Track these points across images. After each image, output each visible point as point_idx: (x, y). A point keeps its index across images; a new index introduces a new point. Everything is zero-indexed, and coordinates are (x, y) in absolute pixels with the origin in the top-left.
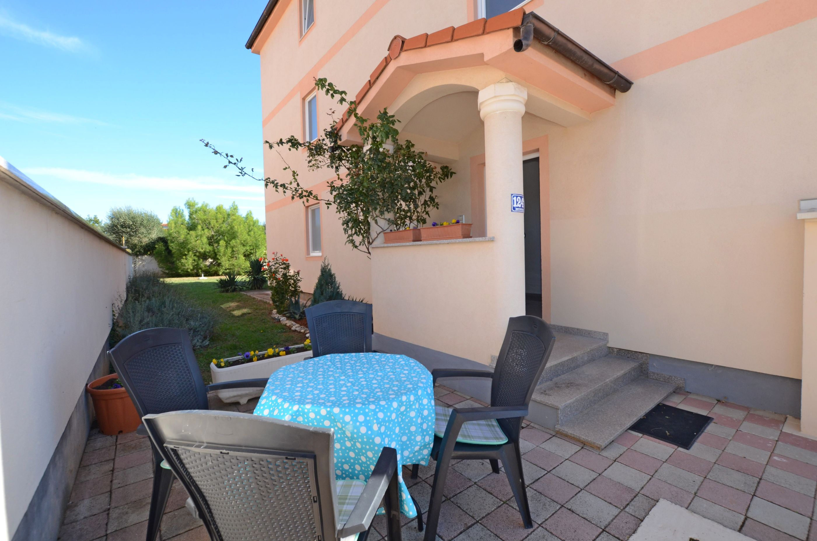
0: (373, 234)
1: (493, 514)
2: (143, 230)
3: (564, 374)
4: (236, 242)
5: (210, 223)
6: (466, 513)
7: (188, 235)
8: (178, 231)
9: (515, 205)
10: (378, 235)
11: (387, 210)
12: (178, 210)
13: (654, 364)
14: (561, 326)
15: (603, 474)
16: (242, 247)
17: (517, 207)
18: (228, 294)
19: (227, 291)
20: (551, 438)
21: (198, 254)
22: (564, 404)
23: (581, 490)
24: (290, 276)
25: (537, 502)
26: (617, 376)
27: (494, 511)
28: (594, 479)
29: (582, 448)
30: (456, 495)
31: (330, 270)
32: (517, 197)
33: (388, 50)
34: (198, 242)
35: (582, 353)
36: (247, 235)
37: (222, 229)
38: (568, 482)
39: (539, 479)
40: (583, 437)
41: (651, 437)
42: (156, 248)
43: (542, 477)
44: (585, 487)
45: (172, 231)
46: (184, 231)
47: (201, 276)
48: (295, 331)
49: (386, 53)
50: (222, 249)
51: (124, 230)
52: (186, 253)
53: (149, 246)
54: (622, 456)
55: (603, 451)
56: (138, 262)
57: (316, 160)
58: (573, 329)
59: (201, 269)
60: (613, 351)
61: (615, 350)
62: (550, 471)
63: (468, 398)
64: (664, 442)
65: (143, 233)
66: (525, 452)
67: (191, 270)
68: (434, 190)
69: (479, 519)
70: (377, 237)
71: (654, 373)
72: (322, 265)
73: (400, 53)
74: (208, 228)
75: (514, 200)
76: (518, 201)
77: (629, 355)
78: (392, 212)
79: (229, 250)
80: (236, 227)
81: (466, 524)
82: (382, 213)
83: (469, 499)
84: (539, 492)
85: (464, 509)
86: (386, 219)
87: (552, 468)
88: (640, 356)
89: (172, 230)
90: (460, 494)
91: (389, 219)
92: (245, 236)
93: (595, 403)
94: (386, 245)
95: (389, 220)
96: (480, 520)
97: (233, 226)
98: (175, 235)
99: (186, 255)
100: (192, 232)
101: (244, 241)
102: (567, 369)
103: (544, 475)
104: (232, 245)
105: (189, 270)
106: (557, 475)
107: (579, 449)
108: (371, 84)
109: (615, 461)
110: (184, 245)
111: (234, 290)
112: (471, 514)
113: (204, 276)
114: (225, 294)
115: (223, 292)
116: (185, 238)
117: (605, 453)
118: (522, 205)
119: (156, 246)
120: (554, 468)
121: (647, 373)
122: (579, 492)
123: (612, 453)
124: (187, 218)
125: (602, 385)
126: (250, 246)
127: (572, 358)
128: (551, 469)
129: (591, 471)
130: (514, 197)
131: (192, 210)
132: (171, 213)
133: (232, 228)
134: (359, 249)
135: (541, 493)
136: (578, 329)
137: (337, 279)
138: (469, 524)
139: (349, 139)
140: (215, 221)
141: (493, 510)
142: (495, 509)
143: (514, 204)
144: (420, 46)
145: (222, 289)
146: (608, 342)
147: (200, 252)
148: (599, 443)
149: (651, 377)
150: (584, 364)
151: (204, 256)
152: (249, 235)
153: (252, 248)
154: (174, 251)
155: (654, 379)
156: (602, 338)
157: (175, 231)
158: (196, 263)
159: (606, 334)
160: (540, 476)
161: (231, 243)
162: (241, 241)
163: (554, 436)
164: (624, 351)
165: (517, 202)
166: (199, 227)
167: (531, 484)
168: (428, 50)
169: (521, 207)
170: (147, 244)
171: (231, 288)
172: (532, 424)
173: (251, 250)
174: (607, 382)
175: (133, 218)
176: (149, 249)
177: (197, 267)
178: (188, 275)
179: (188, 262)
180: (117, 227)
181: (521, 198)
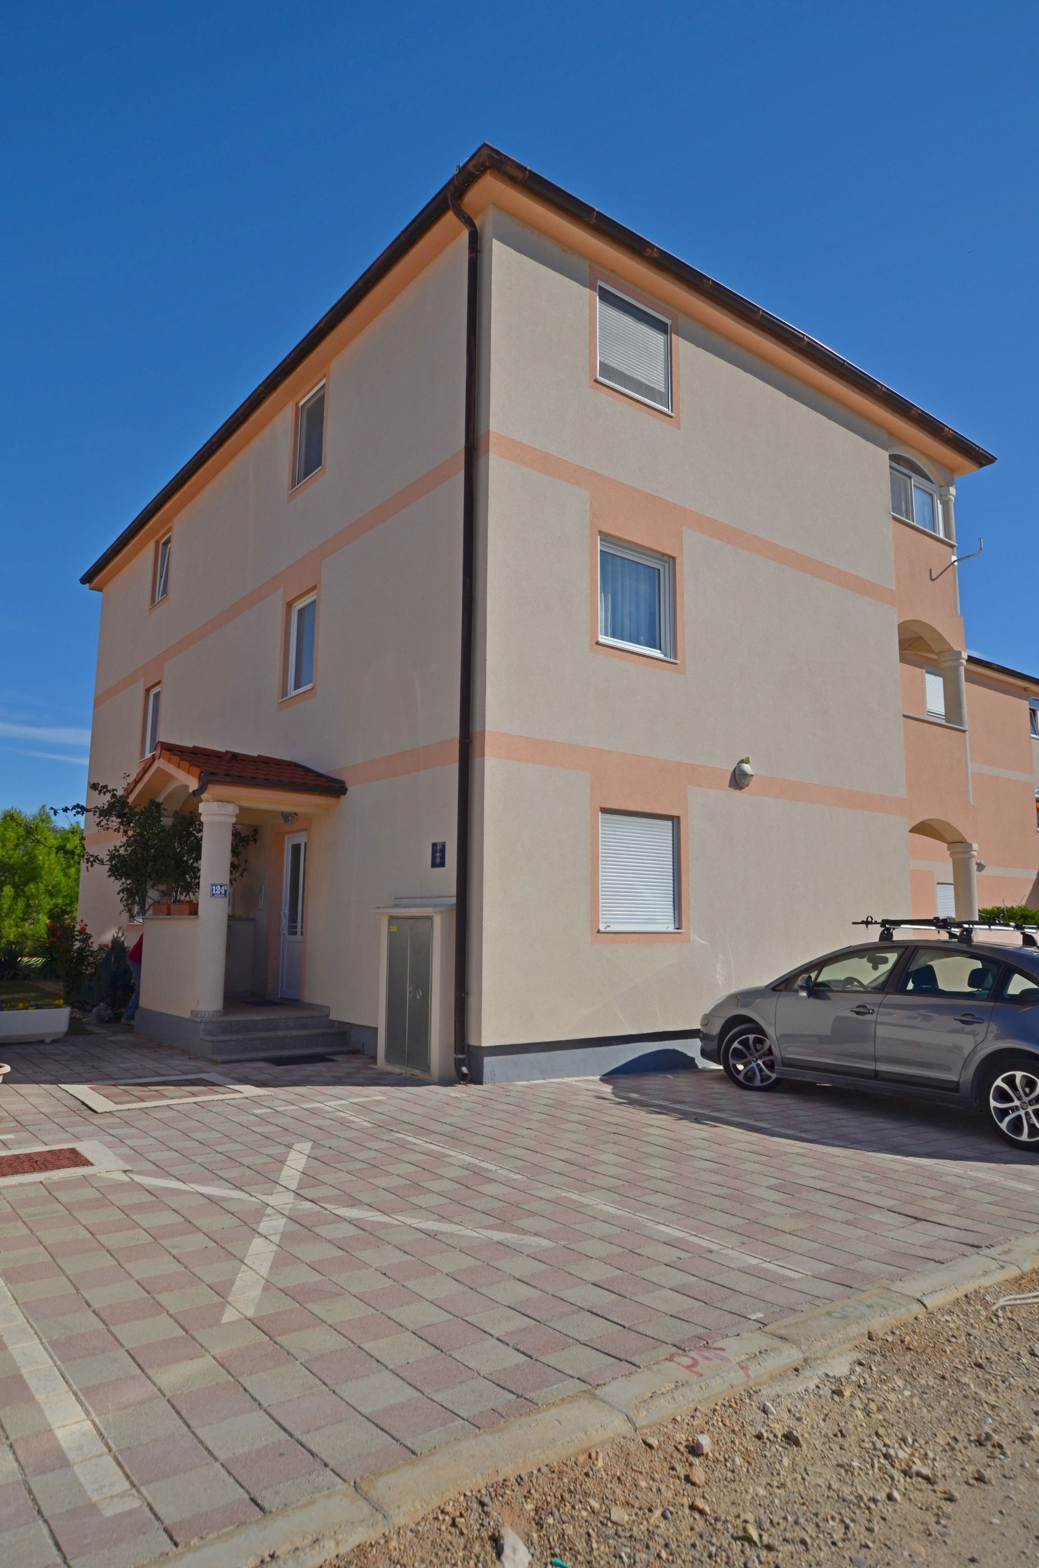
0: (147, 906)
4: (37, 889)
9: (214, 892)
10: (150, 906)
11: (159, 882)
17: (215, 894)
24: (92, 951)
32: (216, 886)
36: (60, 874)
37: (12, 862)
57: (108, 819)
58: (312, 1005)
60: (337, 1026)
70: (149, 908)
75: (213, 889)
76: (217, 889)
78: (165, 884)
79: (21, 904)
80: (41, 858)
82: (155, 884)
86: (159, 891)
88: (346, 1026)
92: (56, 877)
94: (153, 917)
95: (162, 892)
97: (35, 856)
101: (54, 887)
104: (28, 894)
118: (221, 892)
126: (65, 897)
130: (213, 886)
133: (32, 858)
136: (315, 1005)
146: (330, 1015)
152: (65, 875)
153: (68, 901)
156: (326, 1011)
159: (328, 1008)
161: (26, 889)
162: (46, 886)
169: (221, 894)
171: (8, 973)
173: (66, 905)
181: (221, 887)
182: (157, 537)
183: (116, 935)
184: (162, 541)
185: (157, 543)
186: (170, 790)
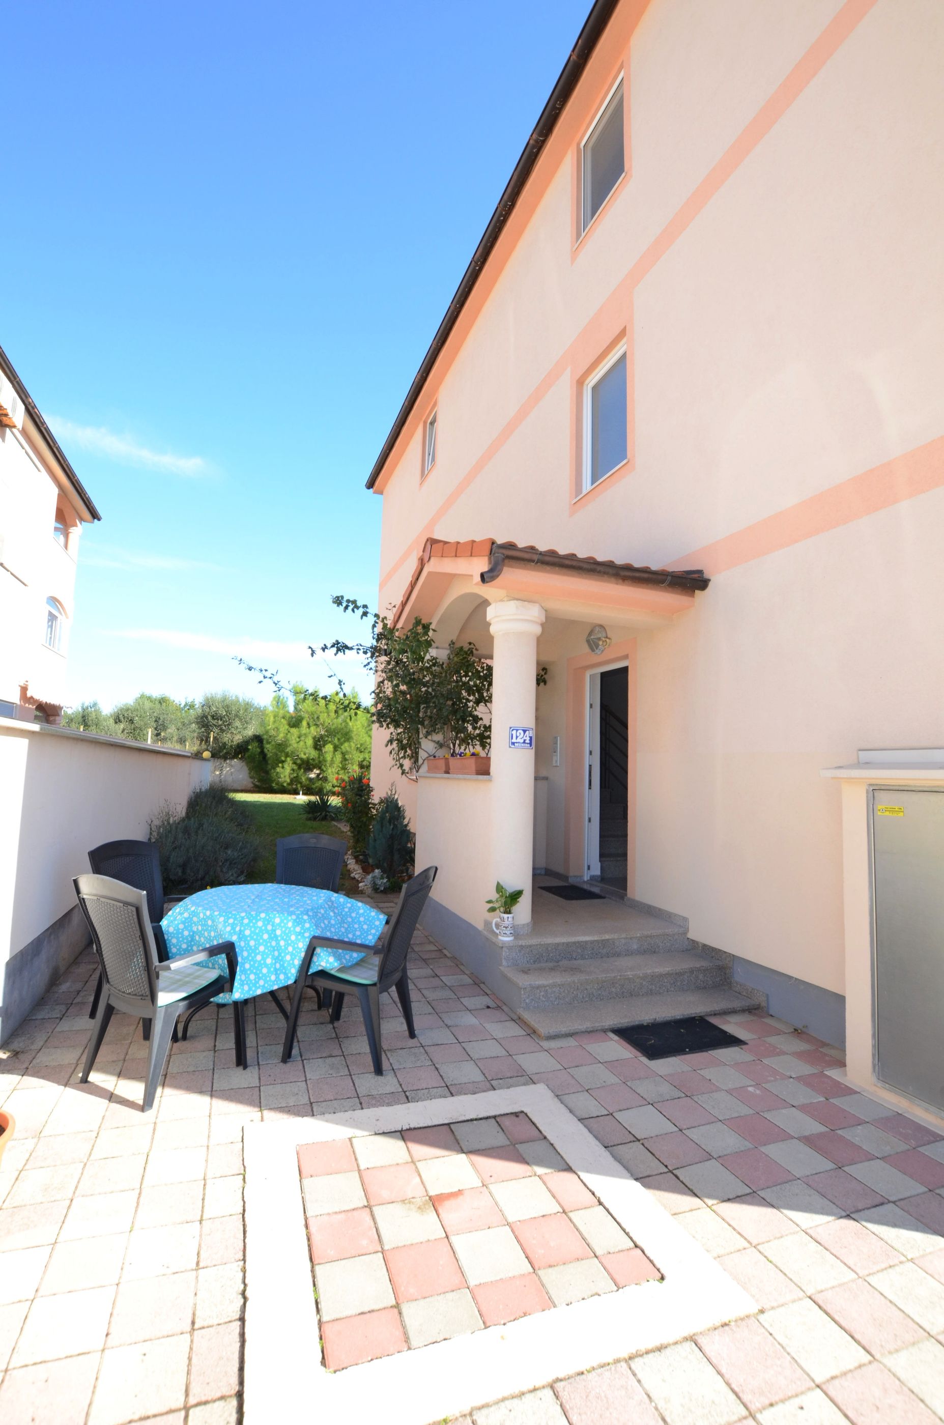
0: (420, 761)
2: (237, 723)
4: (350, 747)
5: (318, 718)
7: (289, 734)
8: (277, 728)
9: (514, 740)
10: (424, 760)
11: (435, 731)
12: (282, 697)
14: (644, 904)
15: (513, 1056)
16: (358, 754)
17: (517, 743)
18: (315, 823)
19: (315, 819)
20: (506, 1021)
21: (299, 762)
22: (528, 983)
23: (471, 1061)
24: (373, 804)
28: (498, 1057)
29: (528, 1035)
30: (344, 1038)
31: (396, 800)
32: (517, 730)
33: (423, 550)
34: (302, 743)
35: (630, 936)
37: (334, 727)
39: (441, 1044)
40: (533, 1023)
41: (626, 1042)
42: (248, 750)
43: (446, 1044)
44: (477, 1060)
45: (269, 728)
46: (284, 727)
47: (298, 794)
48: (355, 878)
49: (421, 553)
50: (329, 757)
51: (215, 722)
52: (283, 758)
53: (242, 746)
54: (562, 1050)
55: (543, 1040)
56: (226, 768)
59: (301, 783)
60: (698, 946)
62: (462, 1043)
65: (237, 727)
66: (459, 1025)
67: (288, 784)
70: (423, 764)
71: (737, 983)
72: (387, 793)
73: (430, 556)
74: (316, 725)
75: (512, 735)
76: (518, 734)
77: (713, 954)
78: (441, 733)
79: (339, 757)
82: (428, 733)
86: (434, 741)
87: (469, 1041)
88: (724, 956)
89: (269, 725)
90: (352, 1038)
91: (439, 741)
94: (429, 775)
98: (272, 733)
99: (283, 762)
100: (294, 730)
101: (361, 745)
103: (451, 1043)
104: (344, 750)
105: (285, 784)
106: (464, 1046)
107: (521, 1035)
108: (413, 586)
109: (545, 1051)
110: (282, 747)
111: (324, 818)
113: (303, 794)
114: (309, 823)
115: (310, 819)
116: (285, 737)
117: (542, 1043)
118: (525, 740)
119: (250, 747)
121: (731, 982)
122: (466, 1061)
123: (549, 1044)
124: (291, 709)
128: (466, 1041)
129: (504, 1051)
130: (512, 730)
131: (298, 699)
132: (272, 702)
133: (346, 727)
134: (406, 776)
135: (426, 1053)
137: (406, 814)
140: (326, 714)
143: (512, 738)
144: (439, 554)
145: (310, 815)
146: (688, 932)
147: (301, 759)
148: (544, 1032)
149: (735, 988)
151: (307, 765)
154: (269, 755)
156: (680, 923)
157: (273, 727)
158: (295, 775)
161: (342, 747)
162: (356, 745)
163: (510, 1020)
164: (707, 947)
165: (517, 737)
166: (304, 723)
167: (428, 1046)
169: (524, 742)
170: (238, 744)
171: (321, 814)
172: (500, 1005)
175: (228, 706)
176: (240, 751)
177: (295, 780)
178: (283, 791)
179: (285, 773)
180: (206, 717)
181: (525, 731)
182: (424, 419)
183: (389, 793)
184: (429, 421)
185: (425, 423)
186: (445, 608)
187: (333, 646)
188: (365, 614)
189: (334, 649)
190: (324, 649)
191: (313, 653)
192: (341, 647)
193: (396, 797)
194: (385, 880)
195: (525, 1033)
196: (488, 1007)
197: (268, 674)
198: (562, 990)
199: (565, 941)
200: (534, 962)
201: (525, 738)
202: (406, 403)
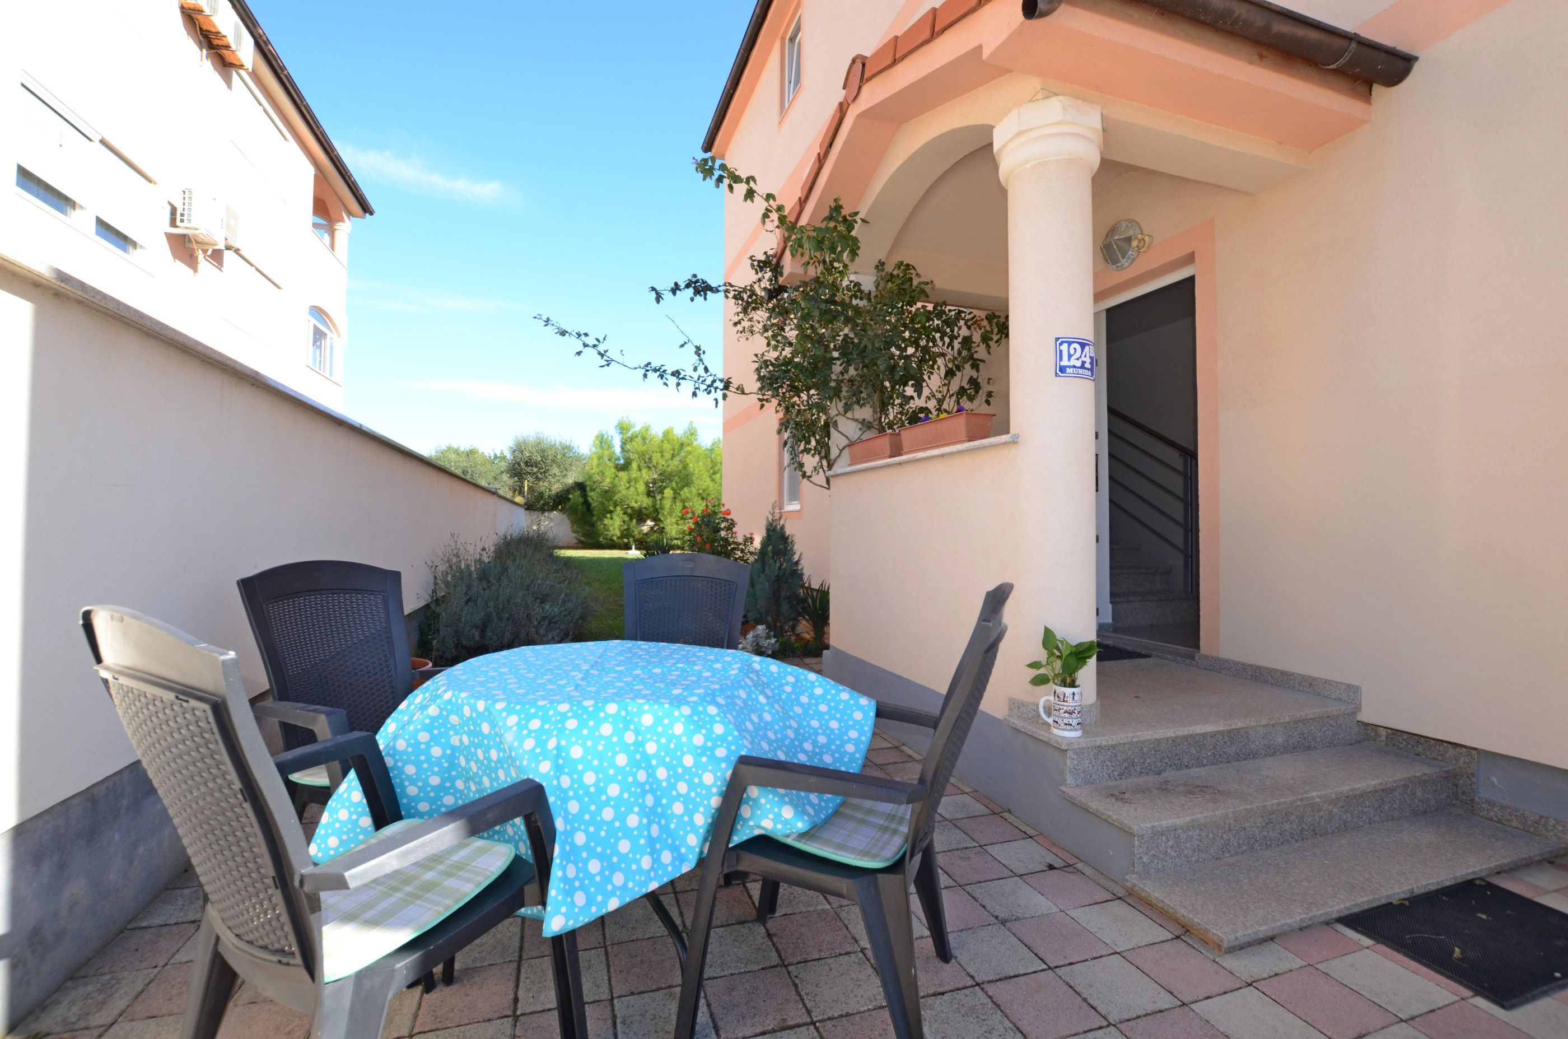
0: (834, 453)
1: (857, 1018)
2: (555, 470)
3: (1200, 765)
4: (691, 492)
5: (650, 459)
6: (802, 1000)
7: (617, 479)
8: (602, 472)
9: (1065, 362)
10: (841, 451)
11: (858, 402)
12: (606, 436)
13: (1494, 779)
14: (1243, 664)
15: (1193, 1006)
17: (1070, 367)
20: (1107, 901)
21: (629, 511)
22: (1149, 825)
23: (1109, 1025)
24: (736, 543)
25: (975, 1021)
26: (1352, 790)
27: (864, 1012)
28: (1161, 1011)
29: (1178, 937)
30: (806, 962)
31: (783, 528)
32: (1070, 343)
33: (844, 88)
34: (632, 489)
35: (1264, 722)
36: (708, 479)
37: (669, 470)
38: (1085, 1000)
39: (1016, 976)
40: (1183, 912)
41: (1399, 951)
42: (569, 499)
43: (1025, 974)
44: (1121, 1022)
45: (592, 472)
46: (610, 472)
47: (630, 548)
49: (840, 95)
50: (667, 504)
51: (529, 469)
52: (612, 508)
53: (561, 496)
54: (1277, 977)
55: (1228, 956)
56: (544, 522)
57: (750, 320)
58: (1270, 671)
59: (633, 537)
60: (1378, 736)
61: (1383, 732)
62: (1056, 967)
63: (968, 790)
64: (1432, 973)
65: (555, 474)
66: (1020, 916)
67: (618, 538)
68: (981, 365)
69: (820, 1018)
70: (839, 455)
71: (1491, 804)
72: (767, 518)
73: (860, 88)
74: (649, 468)
75: (1061, 352)
76: (1072, 352)
77: (1420, 749)
78: (868, 406)
79: (679, 506)
80: (691, 465)
81: (784, 1020)
82: (847, 408)
83: (827, 975)
84: (995, 1003)
85: (803, 993)
86: (857, 420)
87: (1067, 962)
88: (1451, 752)
89: (592, 469)
90: (815, 963)
91: (864, 420)
92: (705, 482)
93: (1270, 846)
94: (848, 470)
96: (820, 1021)
97: (687, 465)
98: (597, 478)
99: (611, 512)
100: (623, 474)
101: (704, 491)
102: (1214, 755)
103: (1035, 972)
104: (683, 496)
105: (615, 538)
106: (1068, 979)
107: (1165, 939)
108: (821, 160)
109: (1250, 985)
110: (608, 494)
112: (809, 1005)
113: (636, 549)
116: (612, 483)
117: (1230, 962)
118: (1084, 362)
119: (570, 496)
120: (1071, 964)
121: (1472, 800)
122: (1100, 1028)
123: (1244, 965)
124: (618, 450)
125: (1292, 803)
127: (1230, 731)
128: (1061, 963)
129: (1163, 991)
130: (1061, 344)
131: (625, 437)
132: (594, 441)
133: (685, 467)
134: (811, 482)
135: (998, 1006)
136: (1283, 673)
137: (795, 547)
138: (791, 1023)
139: (794, 271)
140: (659, 455)
141: (862, 1009)
142: (869, 1010)
143: (1061, 359)
144: (886, 64)
146: (1359, 708)
147: (632, 508)
148: (1218, 933)
149: (1485, 813)
150: (1271, 751)
151: (639, 516)
152: (713, 480)
154: (594, 505)
155: (1491, 820)
156: (1344, 696)
157: (597, 470)
158: (626, 527)
159: (1353, 690)
160: (1021, 972)
161: (681, 493)
162: (698, 490)
163: (1119, 898)
164: (1405, 736)
165: (1070, 356)
166: (634, 465)
167: (989, 982)
168: (899, 68)
169: (1083, 367)
170: (557, 493)
172: (1080, 866)
174: (1313, 798)
175: (543, 451)
176: (560, 501)
177: (626, 533)
178: (612, 546)
179: (614, 525)
180: (519, 465)
181: (1083, 346)
182: (780, 37)
184: (788, 37)
185: (783, 39)
187: (688, 286)
188: (750, 194)
189: (691, 290)
190: (675, 289)
191: (659, 298)
192: (700, 288)
193: (782, 523)
194: (773, 641)
195: (1170, 936)
196: (1051, 867)
197: (591, 341)
198: (1204, 834)
199: (1173, 735)
200: (1121, 775)
201: (1083, 359)
202: (757, 11)
